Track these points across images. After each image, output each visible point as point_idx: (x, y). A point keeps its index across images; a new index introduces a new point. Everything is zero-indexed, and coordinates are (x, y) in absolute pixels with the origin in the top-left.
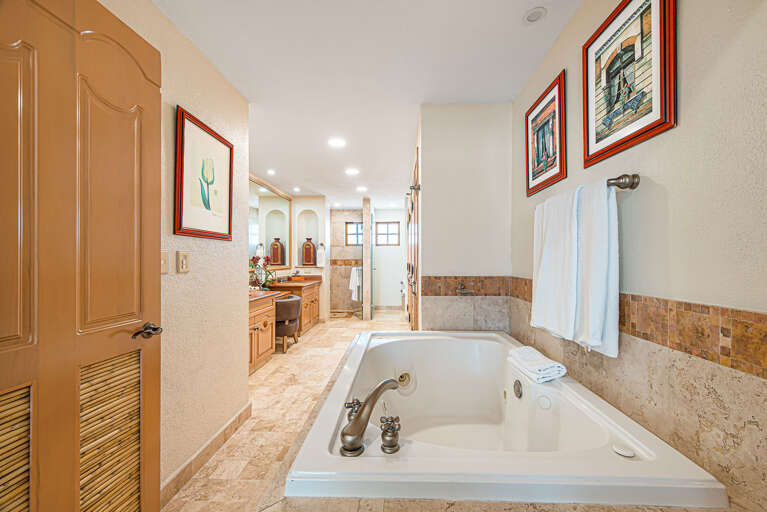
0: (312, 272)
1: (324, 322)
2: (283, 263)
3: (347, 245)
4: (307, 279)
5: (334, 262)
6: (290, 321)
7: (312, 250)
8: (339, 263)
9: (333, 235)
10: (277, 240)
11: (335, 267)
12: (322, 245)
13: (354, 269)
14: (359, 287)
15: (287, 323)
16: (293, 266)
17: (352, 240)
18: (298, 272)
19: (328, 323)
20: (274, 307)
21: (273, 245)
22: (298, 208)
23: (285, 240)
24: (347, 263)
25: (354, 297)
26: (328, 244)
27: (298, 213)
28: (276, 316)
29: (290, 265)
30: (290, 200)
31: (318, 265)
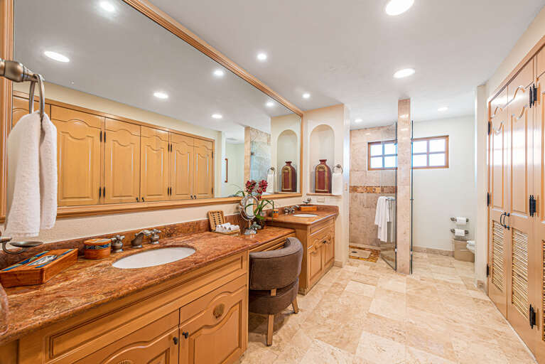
0: (325, 201)
1: (341, 267)
2: (294, 190)
3: (369, 169)
4: (319, 209)
5: (354, 189)
6: (278, 290)
7: (326, 174)
8: (359, 189)
9: (353, 157)
10: (289, 163)
11: (356, 194)
12: (339, 167)
13: (382, 199)
14: (389, 223)
15: (274, 293)
16: (304, 194)
17: (376, 163)
18: (309, 200)
19: (347, 268)
20: (246, 269)
21: (285, 169)
22: (311, 125)
23: (296, 163)
24: (370, 190)
25: (383, 236)
26: (346, 166)
27: (310, 131)
28: (251, 284)
29: (301, 192)
30: (302, 116)
31: (333, 194)
